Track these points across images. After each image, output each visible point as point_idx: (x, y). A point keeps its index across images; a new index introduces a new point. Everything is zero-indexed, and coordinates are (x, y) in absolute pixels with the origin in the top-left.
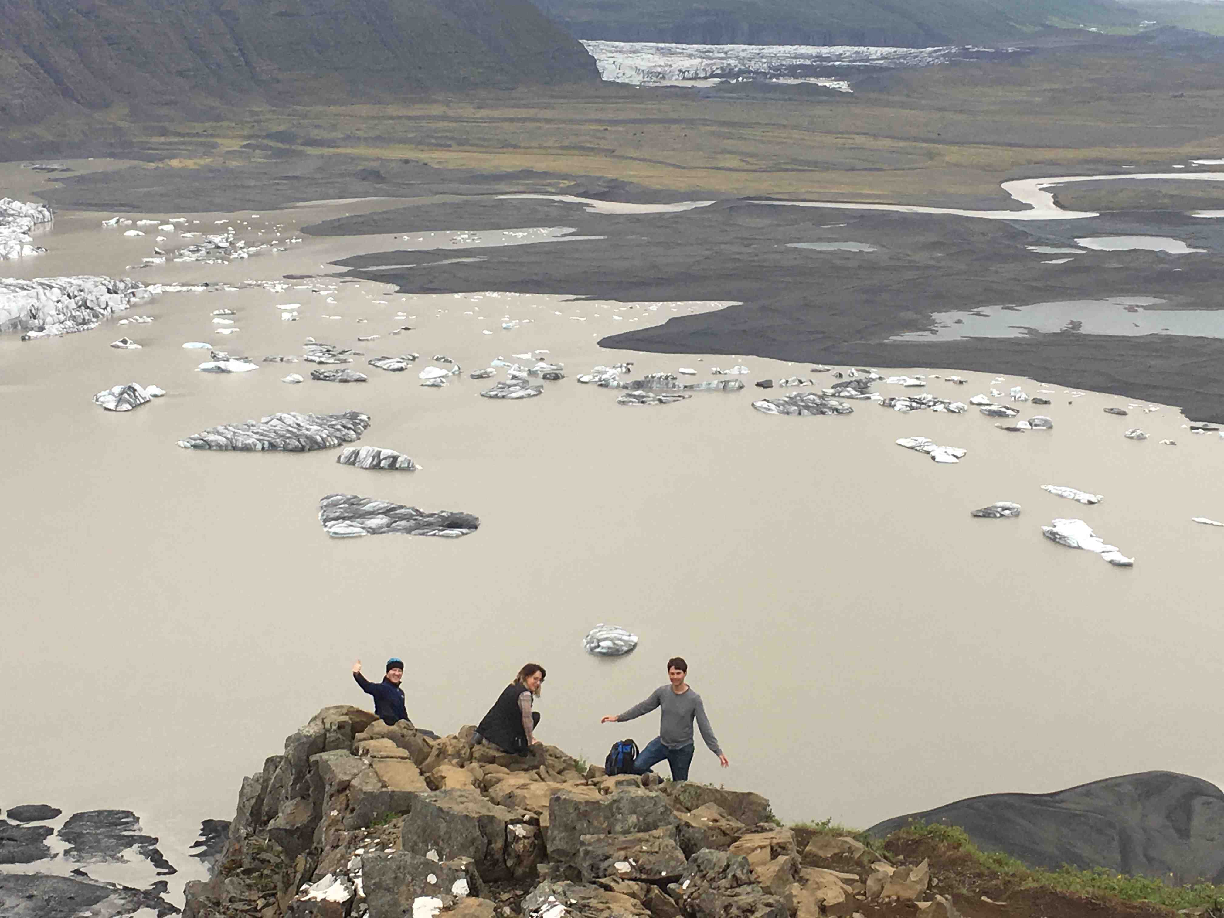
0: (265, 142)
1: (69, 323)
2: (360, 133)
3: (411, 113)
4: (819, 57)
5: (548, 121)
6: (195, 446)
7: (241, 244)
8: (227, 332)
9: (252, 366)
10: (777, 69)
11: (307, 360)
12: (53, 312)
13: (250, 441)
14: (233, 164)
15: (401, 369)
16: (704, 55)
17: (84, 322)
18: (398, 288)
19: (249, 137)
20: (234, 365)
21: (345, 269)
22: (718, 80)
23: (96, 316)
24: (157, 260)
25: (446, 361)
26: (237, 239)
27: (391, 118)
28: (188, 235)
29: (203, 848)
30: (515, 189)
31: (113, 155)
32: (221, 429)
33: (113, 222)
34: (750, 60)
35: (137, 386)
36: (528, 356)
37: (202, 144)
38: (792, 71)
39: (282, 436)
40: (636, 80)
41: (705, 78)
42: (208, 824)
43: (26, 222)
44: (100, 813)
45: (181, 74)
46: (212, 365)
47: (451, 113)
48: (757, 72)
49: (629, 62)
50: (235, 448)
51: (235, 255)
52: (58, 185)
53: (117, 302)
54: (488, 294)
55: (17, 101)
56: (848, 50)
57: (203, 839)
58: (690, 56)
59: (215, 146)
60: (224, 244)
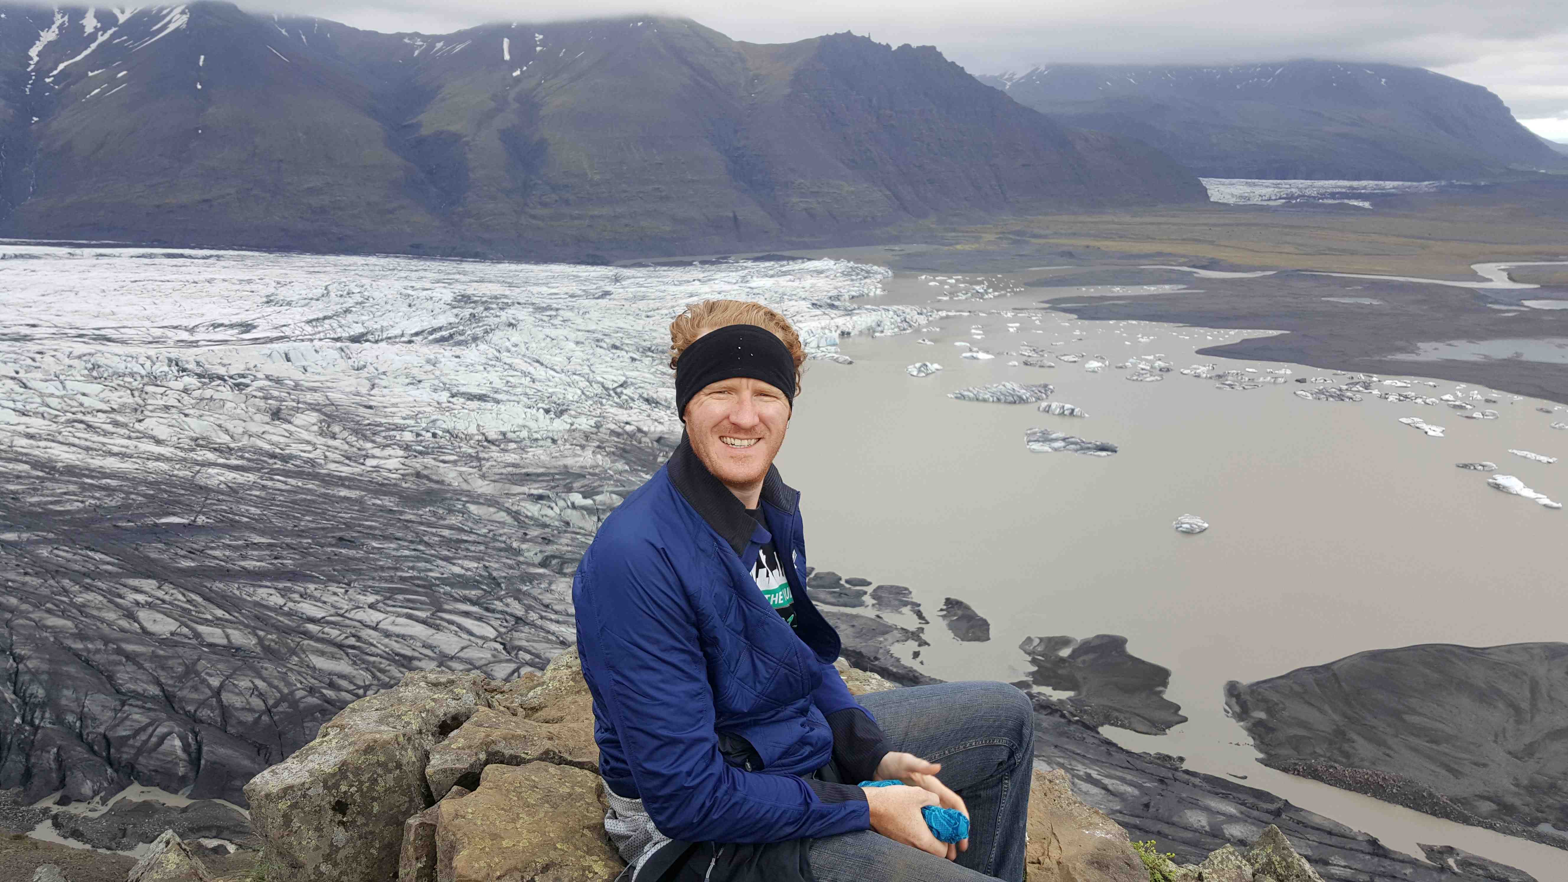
0: (1011, 236)
1: (896, 330)
2: (1063, 231)
3: (1094, 220)
4: (1351, 188)
5: (1174, 224)
6: (956, 398)
7: (991, 290)
8: (979, 337)
9: (990, 357)
10: (1321, 194)
11: (1022, 354)
12: (889, 324)
13: (986, 396)
14: (990, 248)
15: (1075, 362)
16: (1277, 186)
17: (904, 329)
18: (1076, 317)
19: (1001, 233)
20: (982, 356)
21: (1047, 305)
22: (1284, 201)
23: (910, 326)
24: (945, 298)
25: (1102, 358)
26: (988, 287)
27: (1080, 222)
28: (962, 285)
29: (944, 613)
30: (1151, 262)
31: (926, 243)
32: (971, 389)
33: (923, 277)
34: (1306, 189)
35: (928, 364)
36: (1151, 357)
37: (973, 237)
38: (1333, 195)
39: (1005, 395)
40: (1232, 201)
41: (1276, 200)
42: (948, 600)
43: (879, 277)
44: (892, 587)
45: (966, 199)
46: (969, 354)
47: (1116, 220)
48: (1309, 197)
49: (1228, 191)
50: (977, 399)
51: (986, 296)
52: (897, 258)
53: (922, 320)
54: (1130, 322)
55: (879, 214)
56: (1372, 183)
57: (945, 607)
58: (1267, 187)
59: (981, 237)
60: (982, 291)
